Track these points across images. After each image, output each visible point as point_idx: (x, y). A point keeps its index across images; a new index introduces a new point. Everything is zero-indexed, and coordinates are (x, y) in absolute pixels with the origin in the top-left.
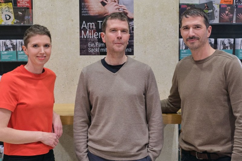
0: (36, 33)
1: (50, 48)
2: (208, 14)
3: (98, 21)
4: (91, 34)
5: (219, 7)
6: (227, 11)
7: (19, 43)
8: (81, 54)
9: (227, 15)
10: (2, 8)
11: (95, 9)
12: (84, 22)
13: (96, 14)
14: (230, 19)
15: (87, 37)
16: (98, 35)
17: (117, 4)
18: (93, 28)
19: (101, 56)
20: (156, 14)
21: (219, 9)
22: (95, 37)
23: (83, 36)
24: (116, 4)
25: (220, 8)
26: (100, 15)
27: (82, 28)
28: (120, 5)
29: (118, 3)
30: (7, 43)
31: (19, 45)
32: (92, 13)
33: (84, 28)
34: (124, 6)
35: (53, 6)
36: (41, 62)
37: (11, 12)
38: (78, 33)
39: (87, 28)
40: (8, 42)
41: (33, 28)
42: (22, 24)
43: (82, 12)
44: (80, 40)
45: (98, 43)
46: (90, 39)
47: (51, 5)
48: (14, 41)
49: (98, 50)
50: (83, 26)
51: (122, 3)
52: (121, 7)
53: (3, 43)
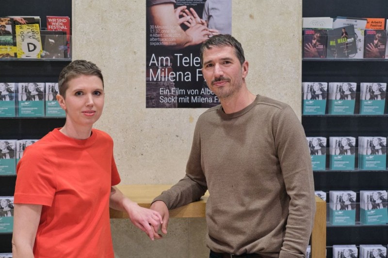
0: (79, 72)
1: (101, 96)
2: (347, 44)
3: (175, 55)
4: (165, 74)
5: (363, 34)
6: (376, 39)
7: (49, 89)
8: (148, 106)
9: (376, 46)
10: (22, 33)
11: (170, 35)
12: (153, 55)
13: (173, 43)
14: (380, 52)
15: (158, 79)
16: (175, 76)
17: (206, 28)
18: (167, 66)
19: (180, 109)
20: (266, 44)
21: (363, 36)
22: (170, 80)
23: (152, 77)
24: (203, 27)
25: (365, 35)
26: (179, 45)
27: (150, 65)
28: (211, 30)
29: (208, 26)
30: (29, 87)
31: (49, 92)
32: (166, 42)
33: (153, 65)
34: (217, 31)
35: (104, 30)
36: (88, 118)
37: (36, 39)
38: (143, 72)
39: (158, 64)
40: (31, 86)
41: (74, 65)
42: (54, 58)
43: (151, 40)
44: (147, 84)
45: (174, 88)
46: (162, 83)
47: (101, 28)
48: (41, 85)
49: (175, 100)
50: (151, 62)
51: (213, 27)
52: (212, 32)
53: (23, 89)
